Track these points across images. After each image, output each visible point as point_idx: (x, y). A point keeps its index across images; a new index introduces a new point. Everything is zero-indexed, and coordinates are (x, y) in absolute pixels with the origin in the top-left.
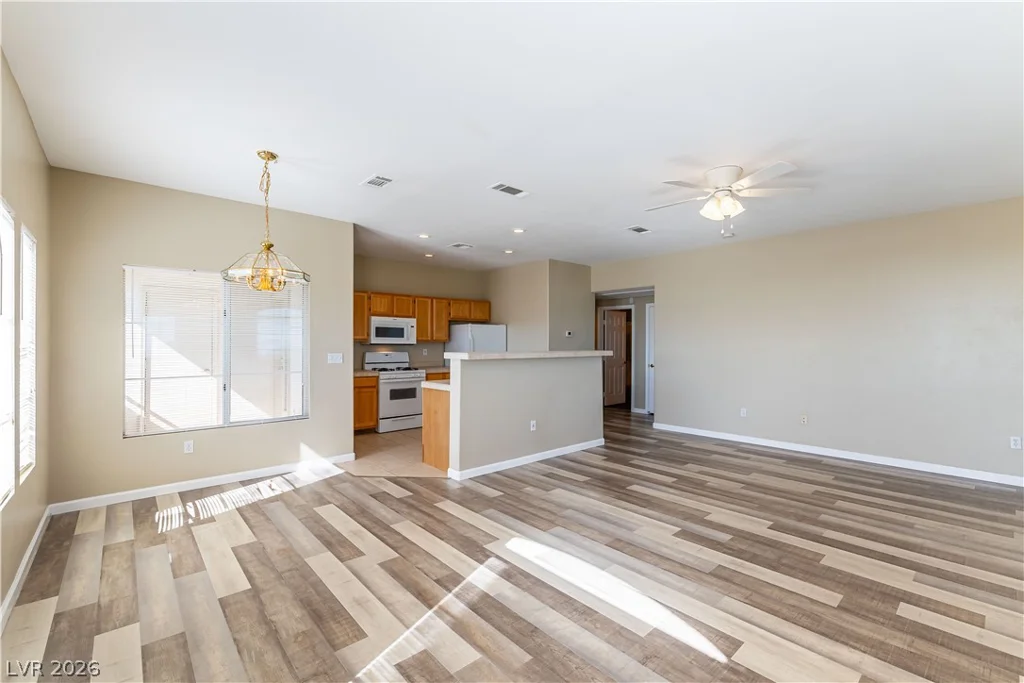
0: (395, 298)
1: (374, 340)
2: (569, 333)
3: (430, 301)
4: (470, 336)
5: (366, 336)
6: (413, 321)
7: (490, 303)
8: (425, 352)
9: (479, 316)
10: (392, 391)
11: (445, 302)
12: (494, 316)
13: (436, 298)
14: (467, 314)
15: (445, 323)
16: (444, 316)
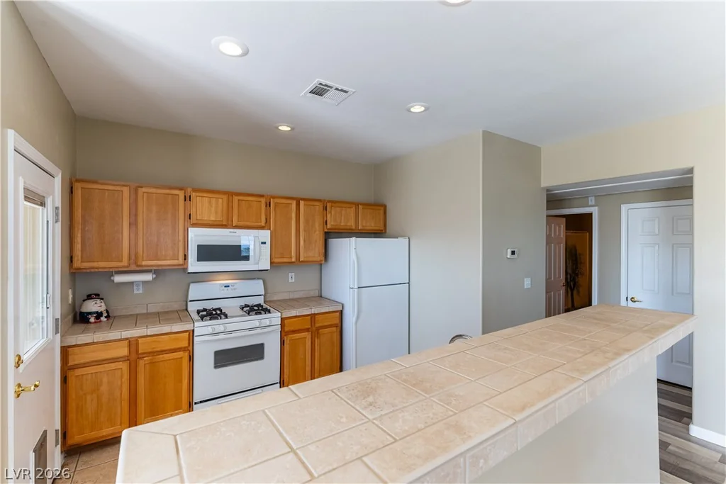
0: (236, 199)
1: (194, 266)
2: (513, 253)
3: (294, 203)
4: (354, 257)
5: (181, 261)
6: (265, 235)
7: (385, 207)
8: (292, 277)
9: (371, 225)
10: (217, 354)
11: (319, 207)
12: (392, 226)
13: (304, 199)
14: (352, 224)
15: (318, 237)
16: (317, 225)
